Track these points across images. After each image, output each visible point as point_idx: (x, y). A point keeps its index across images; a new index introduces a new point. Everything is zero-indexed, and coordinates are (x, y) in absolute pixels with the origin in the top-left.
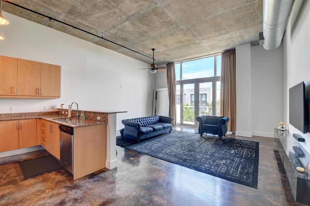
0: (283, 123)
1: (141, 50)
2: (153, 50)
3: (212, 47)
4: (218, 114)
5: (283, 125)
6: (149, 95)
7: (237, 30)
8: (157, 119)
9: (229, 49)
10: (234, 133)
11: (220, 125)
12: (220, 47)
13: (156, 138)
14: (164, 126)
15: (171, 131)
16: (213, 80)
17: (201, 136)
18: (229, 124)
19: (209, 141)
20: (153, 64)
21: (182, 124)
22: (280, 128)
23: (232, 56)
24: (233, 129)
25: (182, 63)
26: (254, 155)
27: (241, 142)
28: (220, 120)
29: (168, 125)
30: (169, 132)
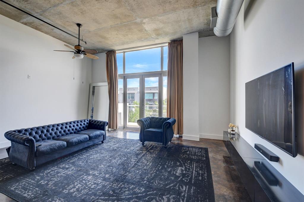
0: (233, 125)
1: (60, 23)
2: (79, 25)
3: (158, 33)
4: (165, 115)
5: (232, 128)
6: (81, 91)
7: (185, 8)
8: (84, 124)
9: (176, 39)
10: (181, 135)
11: (165, 129)
12: (166, 34)
13: (74, 156)
14: (91, 135)
15: (104, 140)
16: (159, 74)
17: (143, 144)
18: (175, 128)
19: (151, 153)
20: (79, 45)
21: (125, 127)
22: (230, 131)
23: (179, 48)
24: (180, 131)
25: (125, 52)
26: (206, 175)
27: (188, 150)
28: (165, 123)
29: (98, 132)
30: (101, 142)
